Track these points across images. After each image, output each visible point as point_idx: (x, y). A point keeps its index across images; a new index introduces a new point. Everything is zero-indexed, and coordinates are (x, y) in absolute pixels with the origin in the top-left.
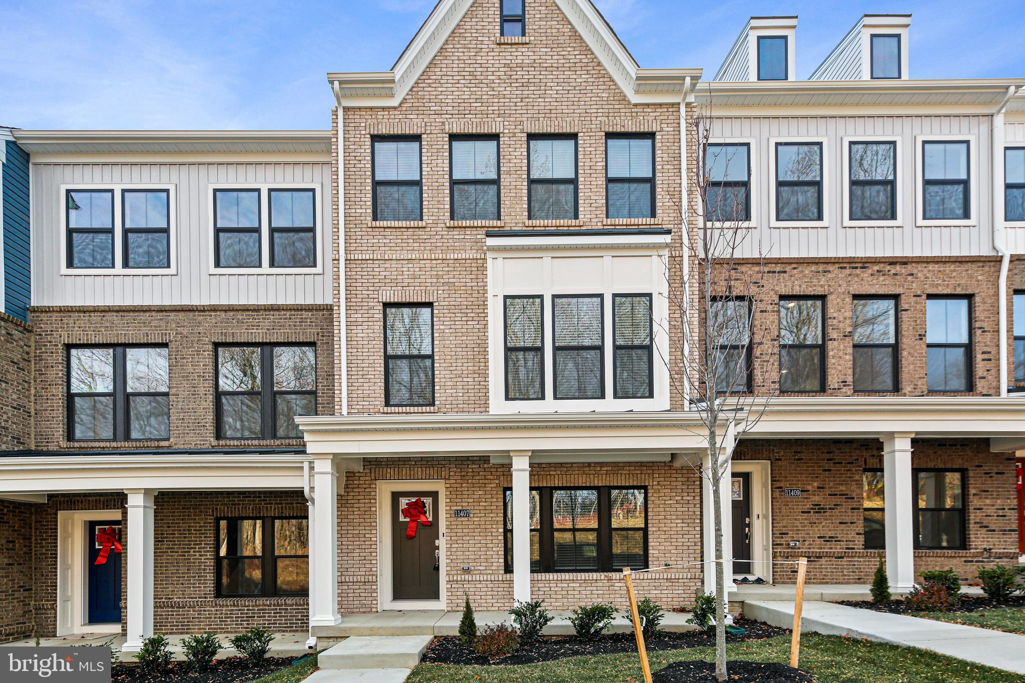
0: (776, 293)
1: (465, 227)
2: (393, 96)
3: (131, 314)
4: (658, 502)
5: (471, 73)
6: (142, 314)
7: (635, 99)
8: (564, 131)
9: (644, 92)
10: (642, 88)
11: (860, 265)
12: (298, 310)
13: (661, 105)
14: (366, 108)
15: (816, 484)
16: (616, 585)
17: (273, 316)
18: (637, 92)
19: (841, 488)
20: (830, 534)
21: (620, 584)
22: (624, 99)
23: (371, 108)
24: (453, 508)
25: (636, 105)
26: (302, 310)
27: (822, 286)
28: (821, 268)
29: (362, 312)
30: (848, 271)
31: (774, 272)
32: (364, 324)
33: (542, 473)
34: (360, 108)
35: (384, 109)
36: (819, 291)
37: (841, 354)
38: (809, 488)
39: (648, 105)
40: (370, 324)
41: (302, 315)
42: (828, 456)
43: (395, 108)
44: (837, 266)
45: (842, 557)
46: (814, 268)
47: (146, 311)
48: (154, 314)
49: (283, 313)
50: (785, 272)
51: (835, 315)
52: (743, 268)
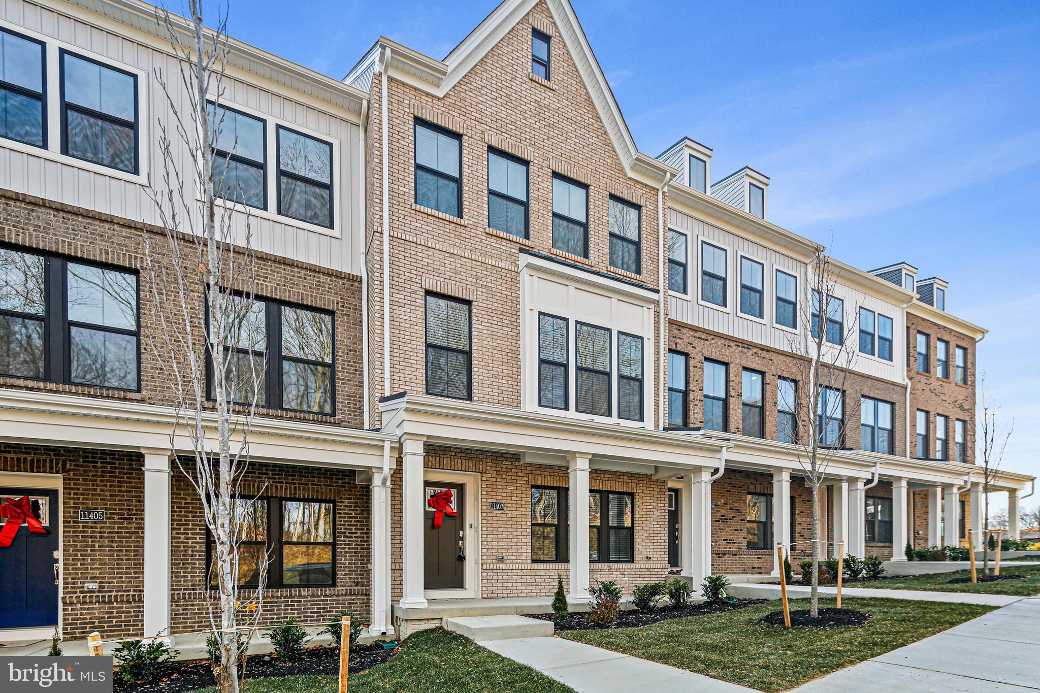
0: (703, 354)
1: (501, 238)
2: (438, 86)
3: (80, 219)
4: (642, 507)
5: (507, 96)
6: (97, 223)
7: (631, 174)
8: (580, 180)
9: (636, 171)
10: (636, 167)
11: (746, 346)
12: (315, 271)
13: (646, 185)
14: (410, 86)
15: (722, 501)
16: (614, 573)
17: (285, 271)
18: (632, 168)
19: (736, 505)
20: (730, 538)
21: (617, 573)
22: (622, 170)
23: (415, 89)
24: (489, 500)
25: (630, 179)
26: (319, 272)
27: (727, 356)
28: (727, 342)
29: (404, 293)
30: (740, 349)
31: (701, 339)
32: (406, 306)
33: (562, 475)
34: (404, 84)
35: (427, 94)
36: (725, 360)
37: (736, 408)
38: (719, 503)
39: (638, 182)
40: (413, 308)
41: (319, 278)
42: (729, 481)
43: (439, 99)
44: (735, 343)
45: (736, 555)
46: (723, 341)
47: (105, 221)
48: (116, 227)
49: (296, 270)
50: (707, 340)
51: (734, 379)
52: (684, 331)
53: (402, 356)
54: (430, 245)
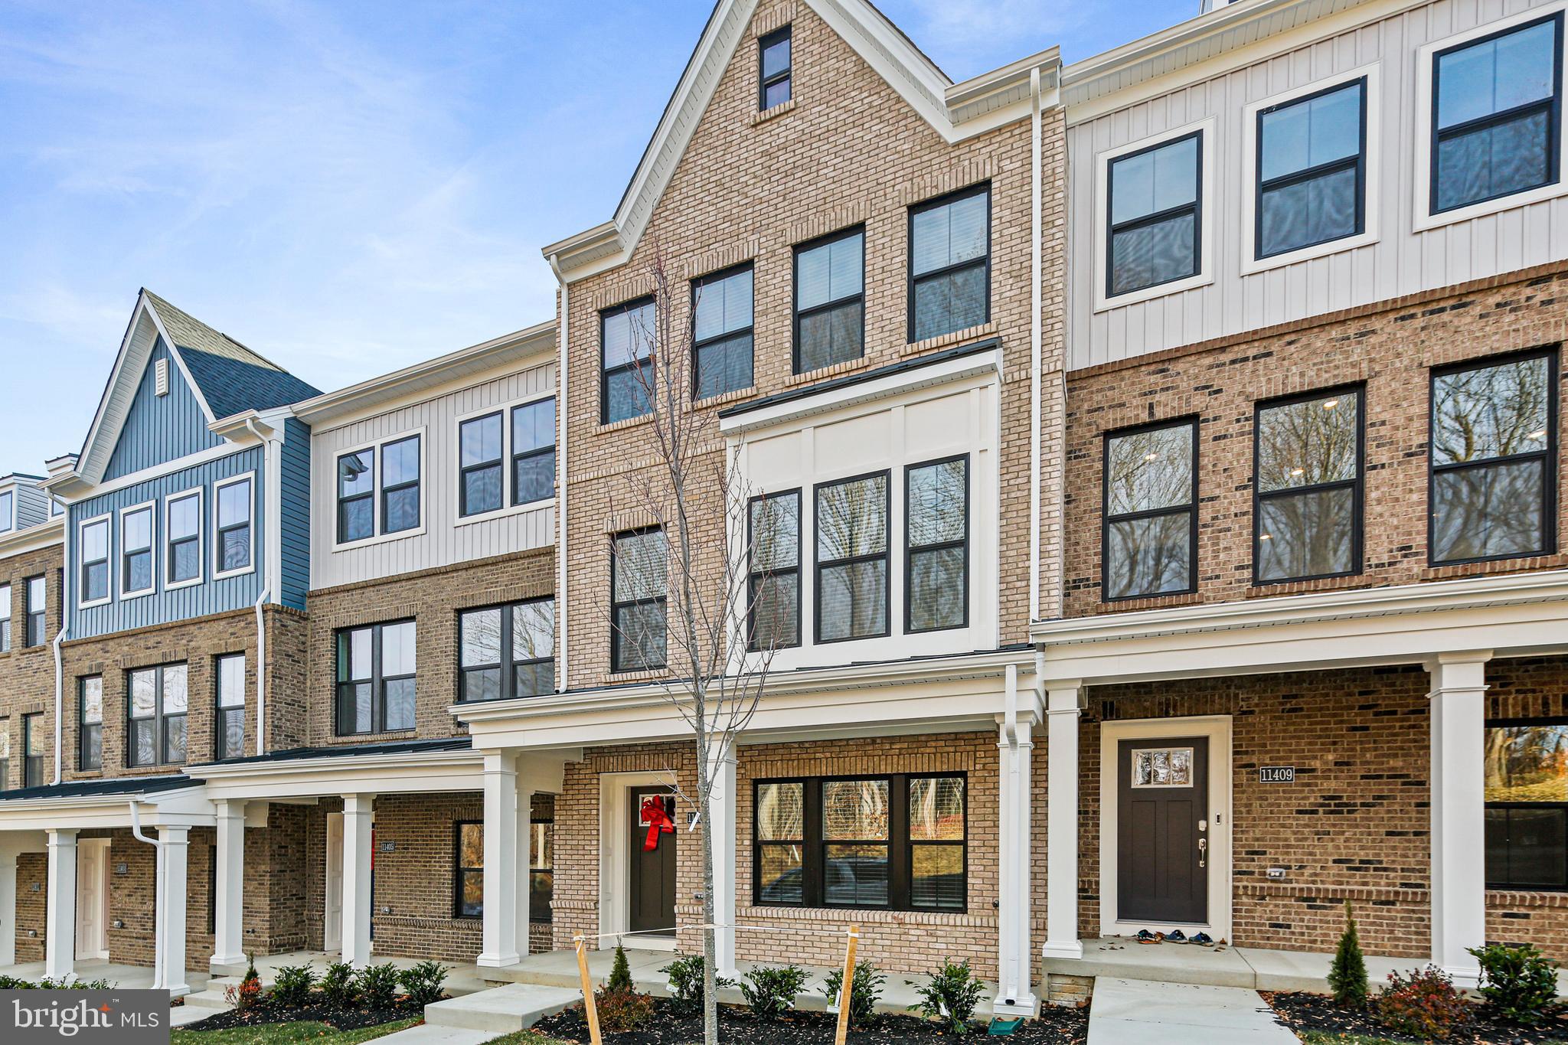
0: (1247, 398)
1: (706, 408)
2: (621, 250)
3: (386, 587)
4: (983, 798)
5: (719, 184)
6: (394, 585)
7: (951, 135)
8: (844, 224)
9: (969, 119)
10: (963, 115)
11: (1452, 302)
12: (536, 556)
13: (999, 129)
14: (593, 277)
15: (1331, 757)
16: (912, 932)
17: (512, 568)
18: (956, 123)
19: (1398, 763)
20: (1363, 855)
21: (918, 932)
22: (938, 139)
23: (599, 275)
24: (686, 810)
25: (957, 145)
26: (540, 555)
27: (1353, 365)
28: (1352, 329)
29: (585, 550)
30: (1419, 322)
31: (1246, 359)
32: (588, 565)
33: (804, 756)
34: (586, 279)
35: (612, 270)
36: (1349, 376)
37: (1398, 493)
38: (1317, 764)
39: (978, 137)
40: (594, 564)
41: (540, 561)
42: (1363, 700)
43: (625, 265)
44: (1392, 316)
45: (1393, 903)
46: (1335, 332)
47: (396, 582)
48: (404, 583)
49: (521, 562)
50: (1269, 354)
51: (1385, 416)
52: (1180, 366)
53: (582, 632)
54: (613, 472)
